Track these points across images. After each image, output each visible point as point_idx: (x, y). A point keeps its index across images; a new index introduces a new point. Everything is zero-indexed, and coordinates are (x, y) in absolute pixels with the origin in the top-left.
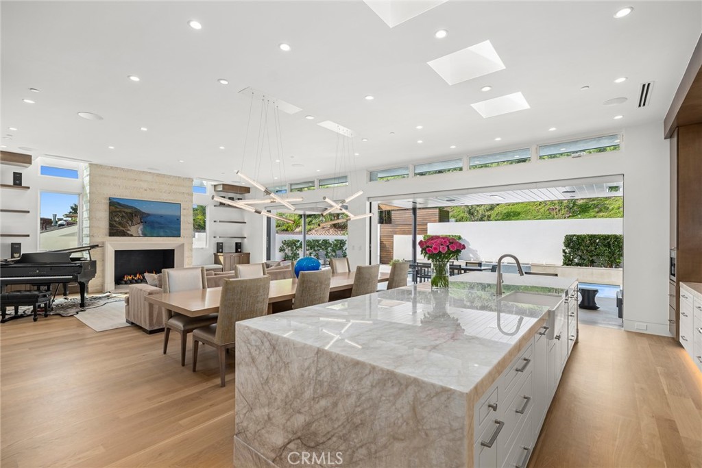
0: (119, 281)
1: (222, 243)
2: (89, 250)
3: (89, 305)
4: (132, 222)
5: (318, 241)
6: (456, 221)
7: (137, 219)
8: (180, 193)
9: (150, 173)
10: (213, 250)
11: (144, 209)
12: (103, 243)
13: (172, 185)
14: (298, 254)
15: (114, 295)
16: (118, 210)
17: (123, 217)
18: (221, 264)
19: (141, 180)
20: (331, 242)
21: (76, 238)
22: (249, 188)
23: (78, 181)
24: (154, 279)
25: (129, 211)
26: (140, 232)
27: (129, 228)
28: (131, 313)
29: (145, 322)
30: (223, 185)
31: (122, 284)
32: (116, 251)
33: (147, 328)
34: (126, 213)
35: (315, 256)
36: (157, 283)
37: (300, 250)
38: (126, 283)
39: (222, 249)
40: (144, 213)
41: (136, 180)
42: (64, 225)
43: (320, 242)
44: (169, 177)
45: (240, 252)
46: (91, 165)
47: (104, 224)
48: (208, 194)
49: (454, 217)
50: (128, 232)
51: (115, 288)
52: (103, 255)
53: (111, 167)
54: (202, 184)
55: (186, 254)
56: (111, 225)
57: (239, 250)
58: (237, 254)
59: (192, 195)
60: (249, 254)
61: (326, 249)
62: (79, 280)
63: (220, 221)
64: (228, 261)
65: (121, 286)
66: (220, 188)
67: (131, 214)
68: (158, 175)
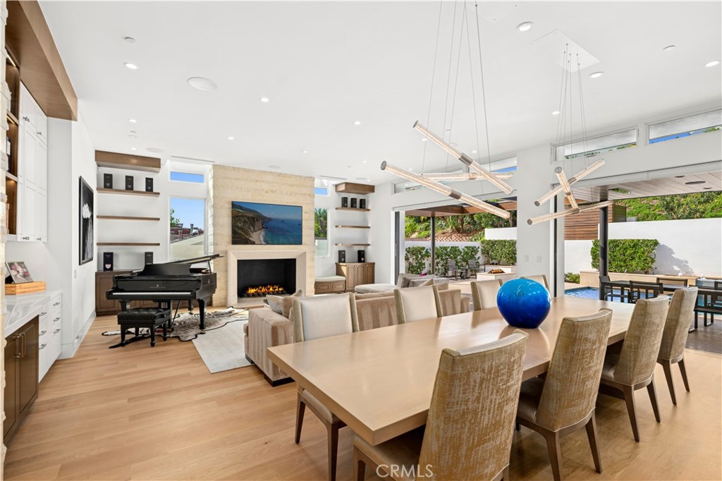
0: (242, 293)
1: (344, 251)
2: (209, 260)
3: (210, 325)
4: (254, 227)
5: (445, 248)
6: (638, 220)
7: (258, 224)
8: (301, 194)
9: (271, 172)
10: (335, 259)
11: (266, 214)
12: (226, 252)
13: (293, 185)
14: (424, 264)
15: (236, 311)
16: (240, 214)
17: (245, 222)
18: (344, 275)
19: (263, 182)
20: (461, 250)
21: (203, 246)
22: (374, 186)
23: (203, 185)
24: (278, 304)
25: (251, 215)
26: (262, 239)
27: (251, 233)
28: (251, 348)
29: (268, 367)
30: (347, 184)
31: (244, 297)
32: (238, 261)
33: (270, 376)
34: (248, 218)
35: (443, 266)
36: (282, 309)
37: (426, 258)
38: (249, 296)
39: (344, 258)
40: (265, 218)
41: (257, 181)
42: (197, 234)
43: (448, 250)
44: (290, 176)
45: (364, 261)
46: (215, 166)
47: (227, 231)
48: (329, 195)
49: (633, 215)
50: (250, 239)
51: (238, 302)
52: (226, 265)
53: (234, 168)
54: (322, 184)
55: (308, 264)
56: (234, 232)
57: (362, 259)
58: (359, 264)
59: (314, 196)
60: (374, 264)
61: (455, 258)
62: (198, 297)
63: (342, 226)
64: (351, 271)
65: (244, 299)
66: (342, 188)
67: (253, 218)
68: (280, 175)
